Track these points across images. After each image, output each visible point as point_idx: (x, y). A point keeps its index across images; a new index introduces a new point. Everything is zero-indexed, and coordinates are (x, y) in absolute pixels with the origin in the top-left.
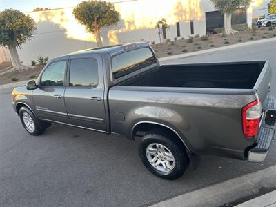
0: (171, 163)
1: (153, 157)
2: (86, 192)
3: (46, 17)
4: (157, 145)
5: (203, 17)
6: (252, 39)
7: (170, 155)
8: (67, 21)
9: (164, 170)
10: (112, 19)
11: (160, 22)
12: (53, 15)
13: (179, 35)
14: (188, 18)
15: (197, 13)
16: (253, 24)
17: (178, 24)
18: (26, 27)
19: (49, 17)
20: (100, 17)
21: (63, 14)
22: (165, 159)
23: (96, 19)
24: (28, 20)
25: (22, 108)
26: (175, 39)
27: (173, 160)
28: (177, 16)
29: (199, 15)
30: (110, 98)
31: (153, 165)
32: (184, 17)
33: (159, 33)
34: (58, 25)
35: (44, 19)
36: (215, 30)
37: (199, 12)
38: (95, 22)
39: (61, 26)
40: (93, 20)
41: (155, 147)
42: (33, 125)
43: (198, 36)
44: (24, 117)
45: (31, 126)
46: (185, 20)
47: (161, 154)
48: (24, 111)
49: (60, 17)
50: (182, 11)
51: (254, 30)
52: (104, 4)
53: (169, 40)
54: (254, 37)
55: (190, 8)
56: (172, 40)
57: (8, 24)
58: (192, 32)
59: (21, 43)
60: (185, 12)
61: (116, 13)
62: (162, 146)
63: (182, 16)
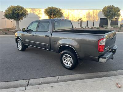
0: (71, 62)
1: (65, 60)
2: (37, 70)
3: (33, 11)
4: (67, 55)
5: (98, 20)
6: (119, 31)
7: (71, 59)
8: (41, 14)
9: (68, 66)
10: (60, 15)
11: (80, 19)
12: (36, 11)
13: (87, 26)
14: (92, 19)
15: (96, 18)
16: (121, 26)
17: (87, 21)
18: (24, 14)
19: (34, 12)
20: (55, 14)
21: (40, 11)
22: (69, 61)
23: (53, 14)
24: (26, 11)
25: (18, 40)
26: (85, 27)
27: (72, 61)
28: (87, 18)
29: (97, 19)
30: (52, 36)
31: (64, 63)
32: (90, 19)
33: (79, 24)
34: (37, 15)
35: (32, 12)
36: (103, 26)
37: (97, 17)
38: (53, 15)
39: (39, 15)
40: (52, 14)
41: (66, 56)
42: (21, 47)
43: (95, 27)
44: (18, 43)
45: (20, 47)
46: (91, 20)
47: (68, 59)
48: (19, 41)
49: (39, 12)
50: (90, 16)
51: (120, 28)
52: (57, 9)
53: (82, 27)
54: (120, 31)
55: (93, 16)
56: (84, 27)
57: (17, 11)
58: (93, 26)
59: (21, 20)
60: (91, 17)
61: (62, 13)
62: (69, 55)
63: (89, 18)
